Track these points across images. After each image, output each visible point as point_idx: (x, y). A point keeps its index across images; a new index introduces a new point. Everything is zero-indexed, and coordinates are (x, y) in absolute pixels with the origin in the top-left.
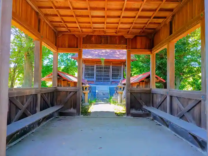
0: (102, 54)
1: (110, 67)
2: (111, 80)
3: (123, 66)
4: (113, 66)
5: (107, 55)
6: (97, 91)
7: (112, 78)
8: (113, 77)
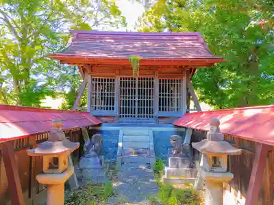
0: (135, 50)
1: (154, 81)
2: (157, 113)
3: (185, 79)
4: (161, 79)
5: (145, 51)
6: (120, 144)
7: (160, 110)
8: (161, 107)
